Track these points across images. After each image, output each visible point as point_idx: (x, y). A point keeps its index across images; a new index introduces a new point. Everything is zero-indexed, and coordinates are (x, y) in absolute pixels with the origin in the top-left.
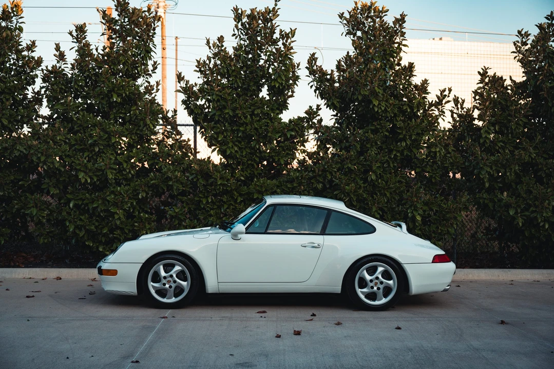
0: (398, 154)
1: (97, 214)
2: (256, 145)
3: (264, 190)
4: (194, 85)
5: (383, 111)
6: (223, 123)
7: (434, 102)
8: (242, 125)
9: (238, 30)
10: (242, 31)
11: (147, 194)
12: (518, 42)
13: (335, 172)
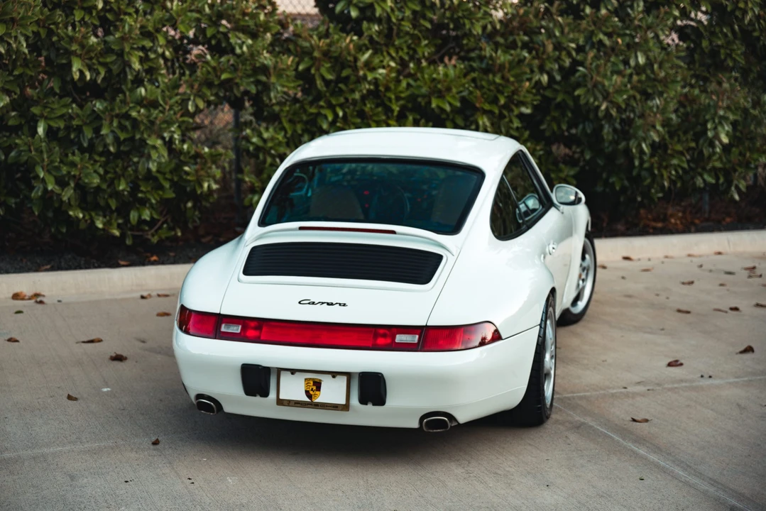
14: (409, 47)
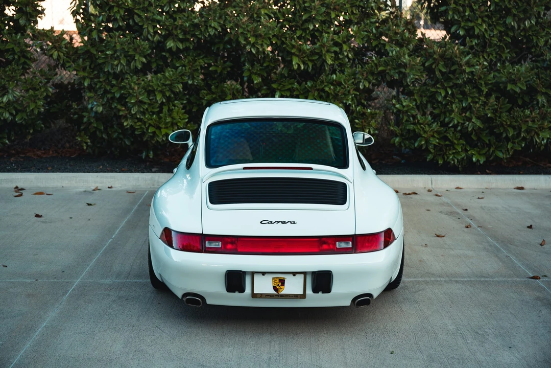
2: (511, 21)
11: (369, 83)
14: (497, 53)
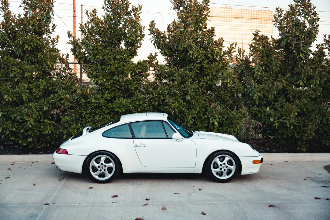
0: (205, 84)
1: (17, 121)
2: (117, 78)
3: (121, 106)
4: (78, 39)
5: (195, 58)
6: (96, 64)
7: (226, 52)
8: (108, 65)
9: (106, 5)
10: (108, 6)
11: (49, 108)
12: (276, 15)
13: (166, 94)
